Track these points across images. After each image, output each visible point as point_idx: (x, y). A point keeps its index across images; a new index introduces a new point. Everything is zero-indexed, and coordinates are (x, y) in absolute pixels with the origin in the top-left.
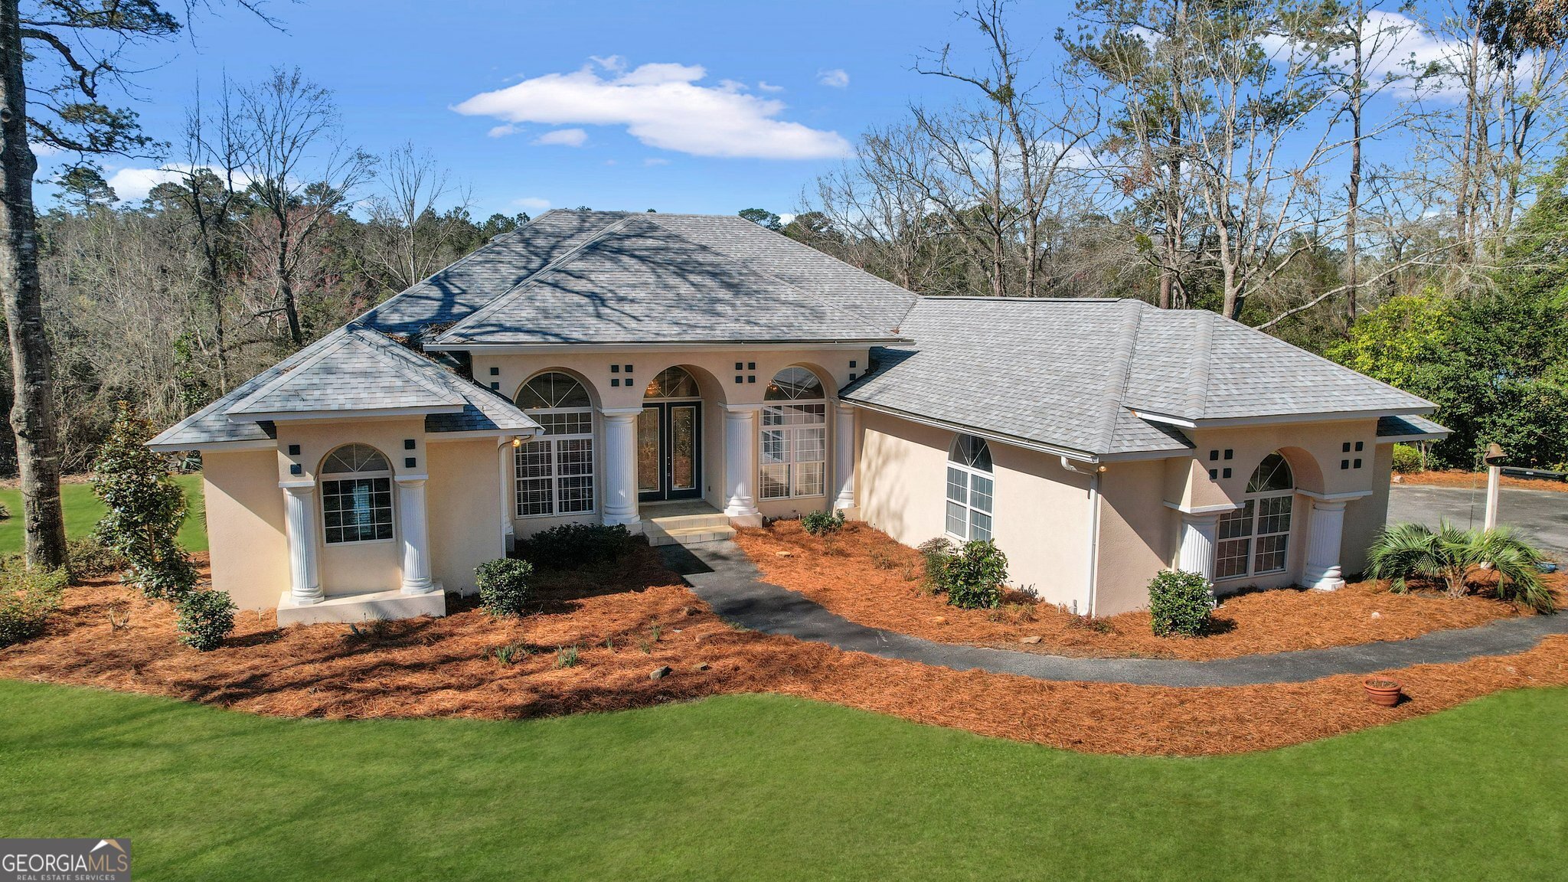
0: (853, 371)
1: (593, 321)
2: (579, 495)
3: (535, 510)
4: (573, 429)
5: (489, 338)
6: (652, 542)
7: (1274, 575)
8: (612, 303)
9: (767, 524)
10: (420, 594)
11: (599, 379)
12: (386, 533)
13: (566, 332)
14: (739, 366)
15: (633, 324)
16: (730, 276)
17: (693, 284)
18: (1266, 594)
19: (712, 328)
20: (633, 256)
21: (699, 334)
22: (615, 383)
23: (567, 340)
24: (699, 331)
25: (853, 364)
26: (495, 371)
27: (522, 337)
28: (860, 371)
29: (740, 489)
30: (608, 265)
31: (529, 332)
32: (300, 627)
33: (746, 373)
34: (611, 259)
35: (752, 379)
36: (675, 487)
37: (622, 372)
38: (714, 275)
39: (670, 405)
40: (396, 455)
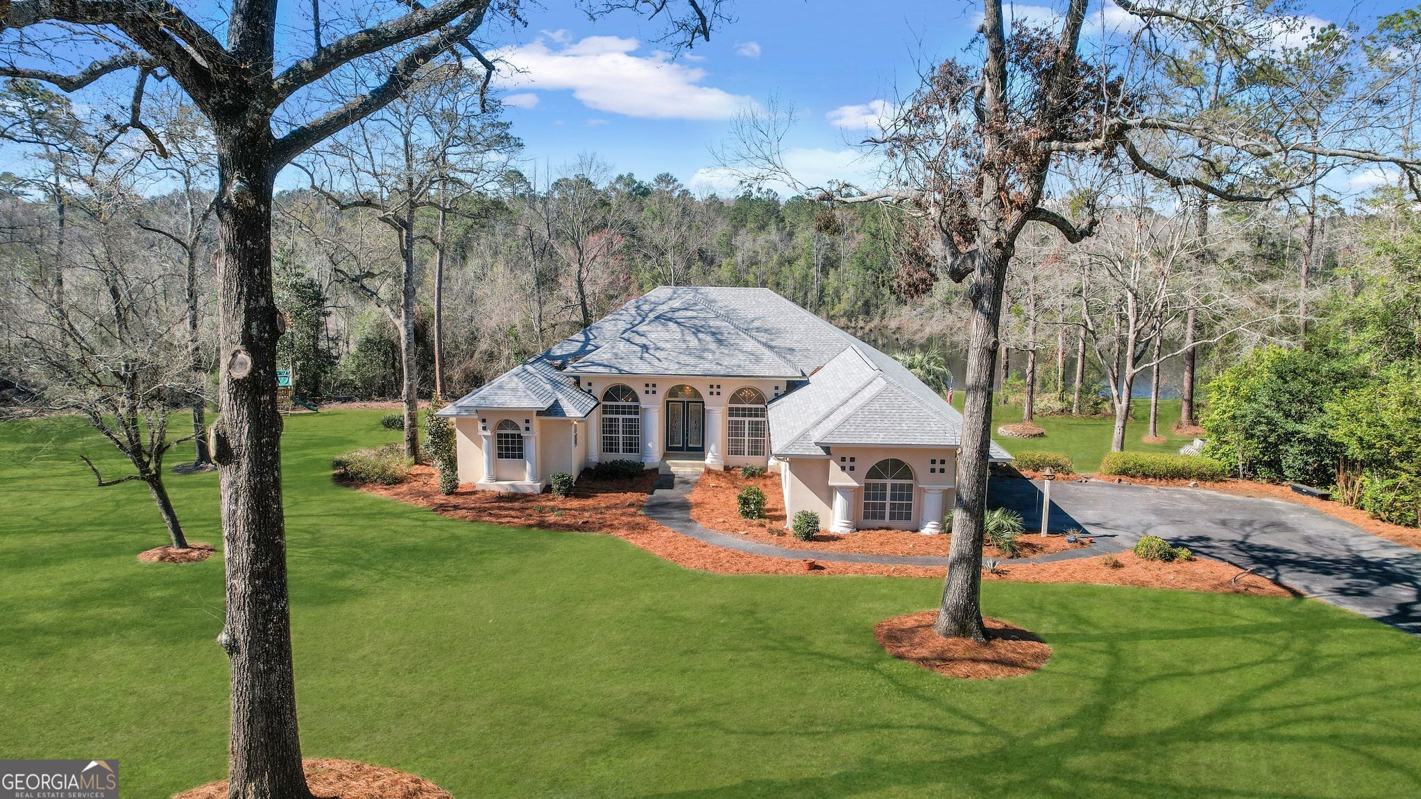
0: (776, 391)
1: (637, 361)
2: (633, 445)
3: (611, 450)
4: (630, 413)
5: (583, 369)
6: (660, 472)
7: (903, 523)
8: (651, 351)
9: (727, 469)
10: (531, 483)
11: (639, 390)
12: (521, 456)
13: (622, 367)
14: (712, 387)
15: (656, 363)
16: (722, 334)
17: (699, 340)
18: (892, 532)
19: (695, 366)
20: (676, 322)
21: (689, 370)
22: (647, 392)
23: (620, 371)
24: (688, 368)
25: (777, 388)
26: (590, 384)
27: (601, 369)
28: (781, 392)
29: (713, 448)
30: (660, 328)
31: (605, 366)
32: (483, 491)
33: (715, 390)
34: (663, 324)
35: (718, 394)
36: (690, 445)
37: (651, 386)
38: (713, 334)
39: (688, 402)
40: (522, 425)
